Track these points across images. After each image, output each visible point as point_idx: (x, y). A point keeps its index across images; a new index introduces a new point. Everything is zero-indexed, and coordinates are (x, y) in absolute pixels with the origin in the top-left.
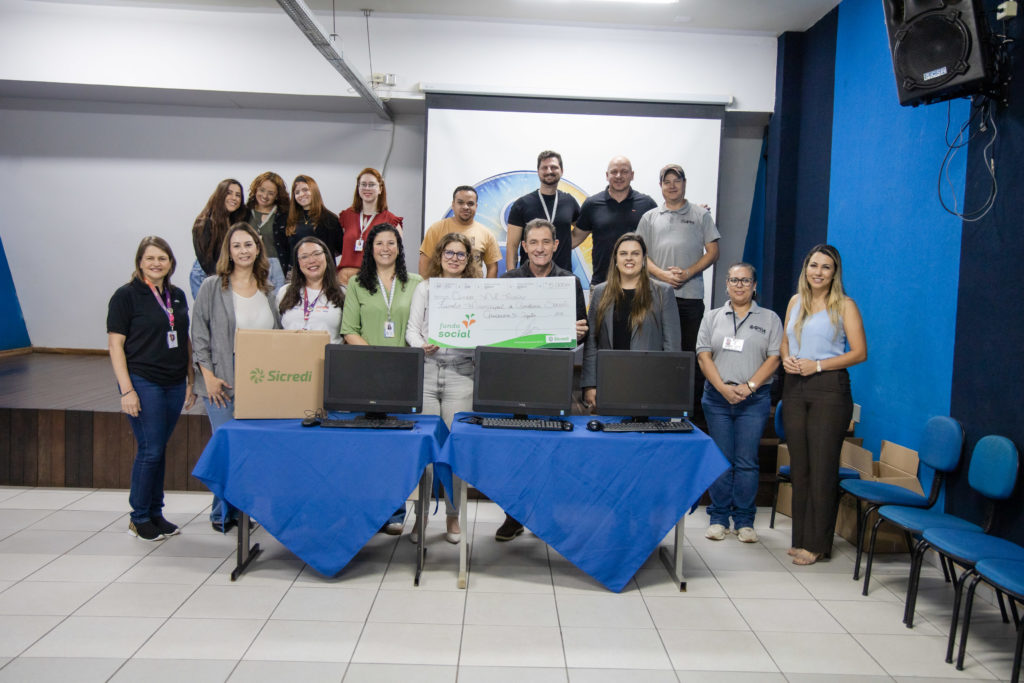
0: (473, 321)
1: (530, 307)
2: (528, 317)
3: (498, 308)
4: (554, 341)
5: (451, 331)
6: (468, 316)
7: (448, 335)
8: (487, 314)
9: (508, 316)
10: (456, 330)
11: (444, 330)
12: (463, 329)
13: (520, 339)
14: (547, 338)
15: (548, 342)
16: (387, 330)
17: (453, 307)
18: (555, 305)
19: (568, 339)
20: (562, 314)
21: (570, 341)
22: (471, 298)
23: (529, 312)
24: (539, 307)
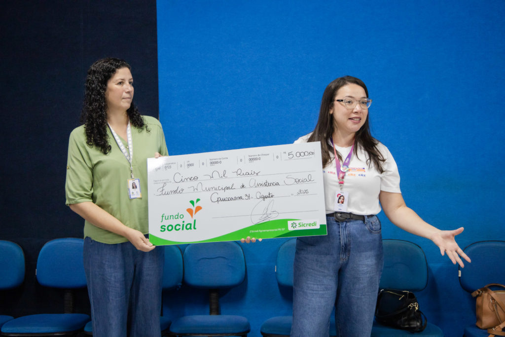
0: (199, 208)
1: (266, 184)
2: (264, 198)
3: (228, 188)
4: (298, 228)
5: (174, 222)
6: (192, 202)
7: (170, 228)
8: (215, 199)
9: (240, 198)
10: (180, 221)
11: (166, 223)
12: (188, 219)
13: (258, 226)
14: (290, 223)
15: (291, 229)
16: (132, 190)
17: (175, 192)
18: (298, 181)
19: (315, 224)
20: (306, 192)
21: (318, 227)
22: (196, 178)
23: (265, 191)
24: (277, 184)
